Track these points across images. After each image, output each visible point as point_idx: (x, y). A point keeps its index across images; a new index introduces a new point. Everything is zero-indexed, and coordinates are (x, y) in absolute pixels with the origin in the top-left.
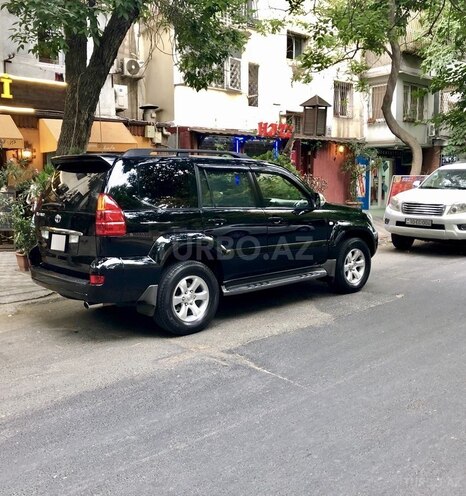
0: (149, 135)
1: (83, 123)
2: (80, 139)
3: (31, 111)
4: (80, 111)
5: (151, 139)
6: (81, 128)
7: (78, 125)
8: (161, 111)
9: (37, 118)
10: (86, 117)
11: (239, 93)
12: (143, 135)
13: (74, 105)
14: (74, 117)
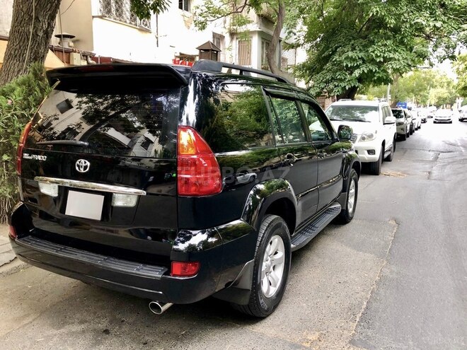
0: (75, 62)
1: (41, 34)
2: (36, 53)
4: (37, 18)
6: (39, 39)
7: (35, 35)
8: (77, 41)
10: (45, 26)
11: (148, 31)
13: (29, 9)
14: (28, 24)
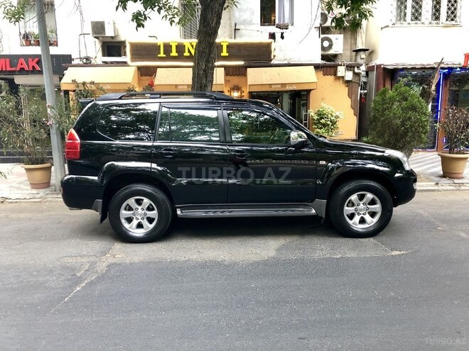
0: (339, 74)
3: (242, 63)
5: (343, 77)
9: (246, 67)
12: (335, 74)
